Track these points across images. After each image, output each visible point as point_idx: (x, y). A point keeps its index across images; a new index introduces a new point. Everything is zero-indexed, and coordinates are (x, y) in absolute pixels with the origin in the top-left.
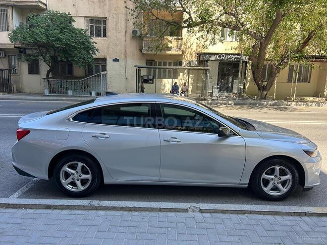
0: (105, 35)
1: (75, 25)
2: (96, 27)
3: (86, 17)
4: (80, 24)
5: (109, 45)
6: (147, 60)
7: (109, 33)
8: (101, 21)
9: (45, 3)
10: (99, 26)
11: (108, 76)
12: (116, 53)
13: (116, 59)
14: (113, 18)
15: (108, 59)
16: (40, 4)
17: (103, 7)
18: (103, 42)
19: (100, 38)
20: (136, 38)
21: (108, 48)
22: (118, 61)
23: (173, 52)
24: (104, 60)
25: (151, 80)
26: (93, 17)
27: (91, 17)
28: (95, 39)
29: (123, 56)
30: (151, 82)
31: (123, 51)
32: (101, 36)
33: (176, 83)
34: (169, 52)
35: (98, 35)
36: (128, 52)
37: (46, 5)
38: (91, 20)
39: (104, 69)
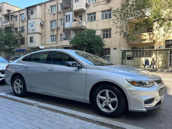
0: (110, 37)
1: (97, 34)
2: (106, 33)
3: (102, 30)
4: (99, 33)
5: (112, 41)
6: (132, 48)
7: (112, 36)
8: (108, 30)
9: (85, 26)
10: (107, 33)
11: (111, 57)
12: (115, 45)
13: (115, 48)
14: (114, 28)
15: (111, 48)
16: (83, 27)
17: (110, 23)
18: (109, 40)
19: (107, 39)
20: (126, 37)
21: (111, 43)
22: (116, 49)
23: (147, 42)
24: (109, 49)
25: (132, 58)
26: (105, 29)
27: (104, 29)
28: (105, 39)
29: (119, 46)
30: (132, 59)
31: (119, 44)
32: (108, 38)
33: (147, 59)
34: (144, 42)
35: (107, 37)
36: (121, 44)
37: (85, 27)
38: (104, 31)
39: (109, 53)
